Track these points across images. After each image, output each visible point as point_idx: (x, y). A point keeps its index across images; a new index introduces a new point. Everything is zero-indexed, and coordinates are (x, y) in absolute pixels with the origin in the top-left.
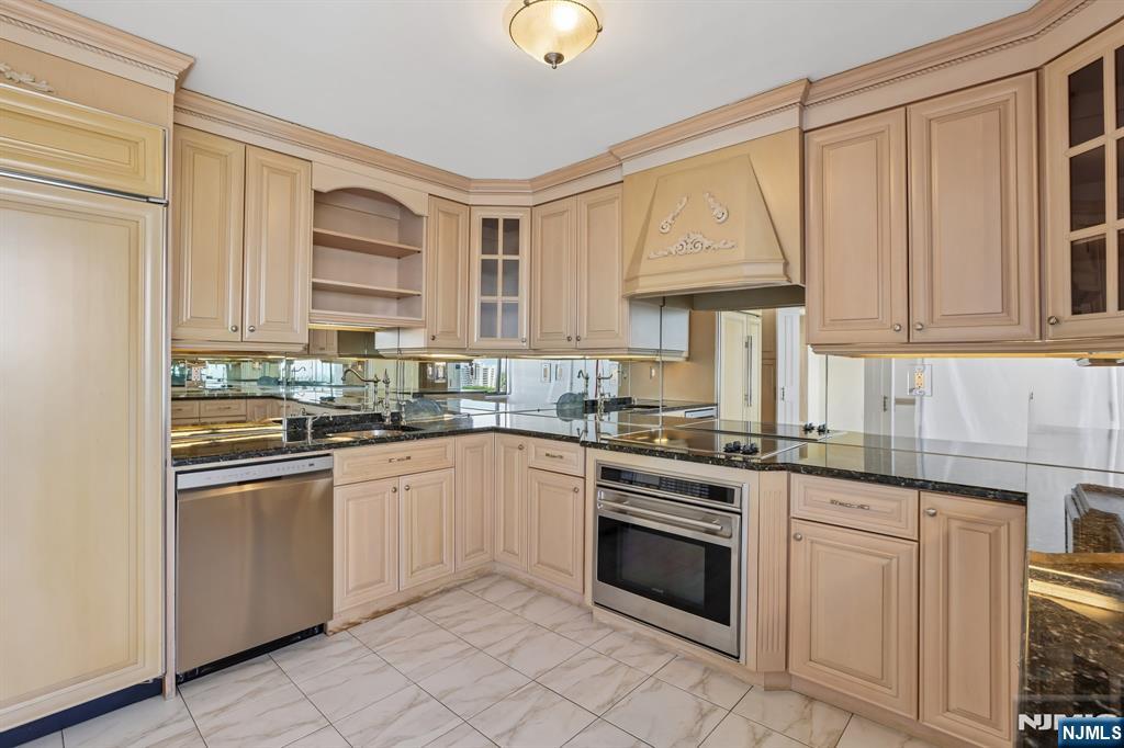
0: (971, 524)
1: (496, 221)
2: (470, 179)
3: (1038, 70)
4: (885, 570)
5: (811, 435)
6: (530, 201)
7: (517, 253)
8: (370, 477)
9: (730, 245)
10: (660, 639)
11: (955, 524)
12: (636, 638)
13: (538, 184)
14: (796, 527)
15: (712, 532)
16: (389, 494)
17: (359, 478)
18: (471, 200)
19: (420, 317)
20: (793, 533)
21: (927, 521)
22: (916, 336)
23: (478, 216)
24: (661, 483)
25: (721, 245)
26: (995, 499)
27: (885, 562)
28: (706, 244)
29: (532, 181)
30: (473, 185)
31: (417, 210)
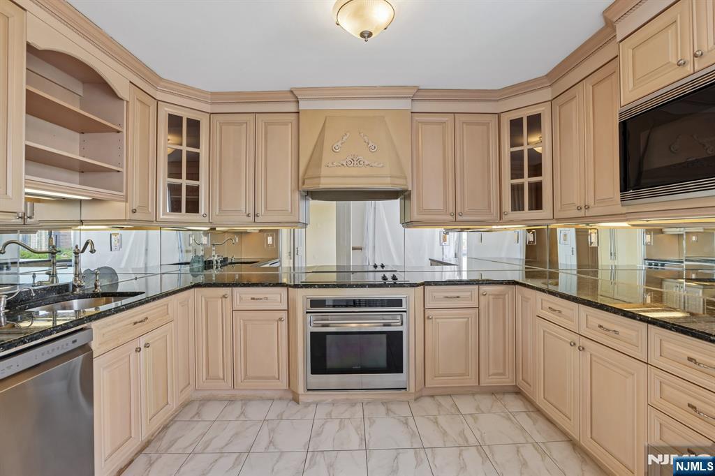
0: (497, 296)
1: (180, 118)
2: (161, 79)
3: (499, 115)
4: (467, 323)
5: (378, 269)
6: (208, 108)
7: (198, 147)
8: (121, 341)
9: (382, 165)
10: (351, 397)
11: (491, 297)
12: (333, 403)
13: (218, 98)
14: (428, 313)
15: (388, 325)
16: (133, 353)
17: (112, 345)
18: (159, 96)
19: (122, 191)
20: (426, 316)
21: (482, 298)
22: (459, 218)
23: (166, 111)
24: (354, 303)
25: (375, 165)
26: (506, 284)
27: (466, 320)
28: (366, 163)
29: (213, 93)
30: (162, 83)
31: (121, 93)
